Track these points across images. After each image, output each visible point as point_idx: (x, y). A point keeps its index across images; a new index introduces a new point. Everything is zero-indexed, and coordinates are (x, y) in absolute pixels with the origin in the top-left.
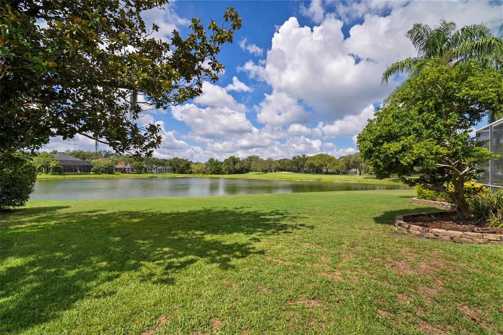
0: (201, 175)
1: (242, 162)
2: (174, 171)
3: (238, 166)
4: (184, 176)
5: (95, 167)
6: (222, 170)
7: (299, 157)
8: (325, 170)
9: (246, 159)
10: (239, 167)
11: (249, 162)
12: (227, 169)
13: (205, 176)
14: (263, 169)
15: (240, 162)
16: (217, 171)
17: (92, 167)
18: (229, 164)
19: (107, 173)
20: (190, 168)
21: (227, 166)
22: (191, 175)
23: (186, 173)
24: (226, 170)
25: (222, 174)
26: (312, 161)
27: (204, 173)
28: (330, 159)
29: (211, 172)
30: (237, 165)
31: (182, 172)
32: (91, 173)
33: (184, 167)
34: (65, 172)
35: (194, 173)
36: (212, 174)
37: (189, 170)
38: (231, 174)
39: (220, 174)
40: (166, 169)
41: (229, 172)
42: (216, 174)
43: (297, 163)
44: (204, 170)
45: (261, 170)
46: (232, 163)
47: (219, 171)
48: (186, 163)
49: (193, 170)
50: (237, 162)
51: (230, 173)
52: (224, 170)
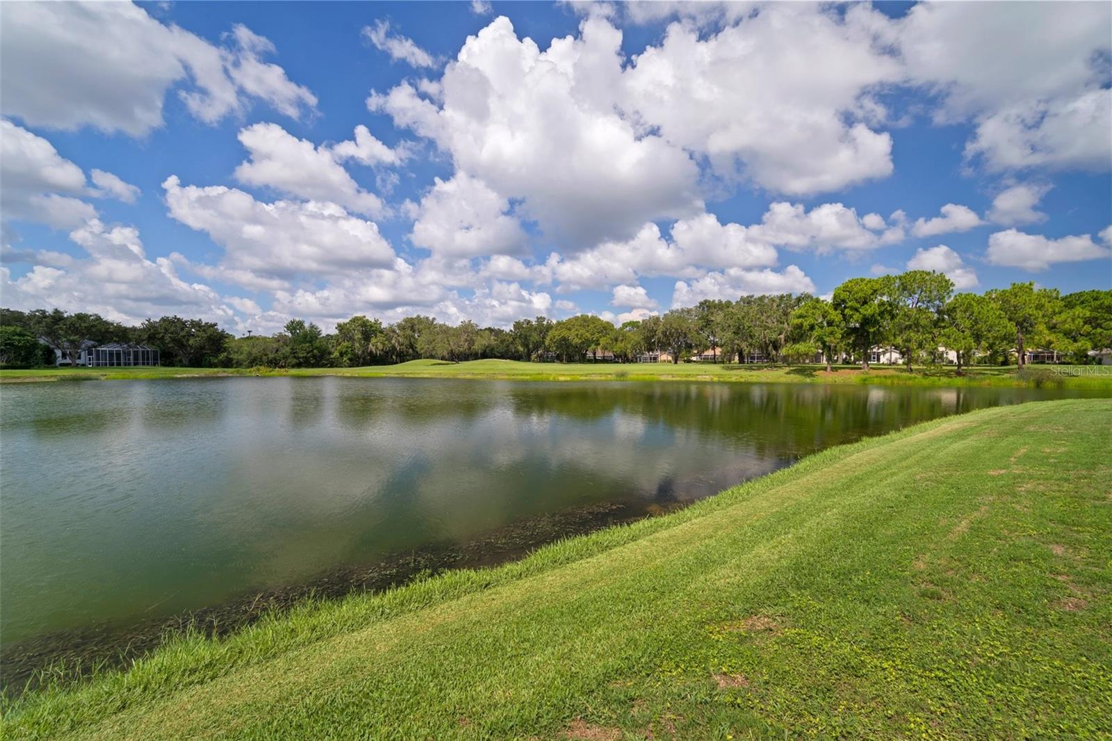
0: (264, 370)
1: (388, 334)
2: (167, 358)
3: (376, 345)
4: (203, 375)
6: (330, 353)
7: (529, 322)
8: (590, 355)
9: (399, 326)
10: (380, 346)
11: (409, 332)
12: (346, 353)
13: (277, 371)
14: (450, 352)
15: (381, 332)
16: (314, 357)
18: (351, 339)
20: (225, 350)
21: (346, 344)
22: (229, 371)
23: (211, 365)
24: (342, 354)
25: (332, 366)
26: (565, 333)
27: (274, 363)
29: (295, 361)
30: (373, 340)
31: (196, 362)
33: (202, 348)
35: (239, 364)
36: (299, 365)
37: (222, 356)
38: (358, 365)
39: (324, 366)
40: (136, 354)
41: (350, 360)
42: (313, 366)
43: (526, 338)
44: (271, 356)
45: (445, 353)
46: (358, 336)
47: (322, 357)
48: (209, 333)
49: (235, 356)
50: (374, 332)
51: (356, 361)
52: (336, 354)
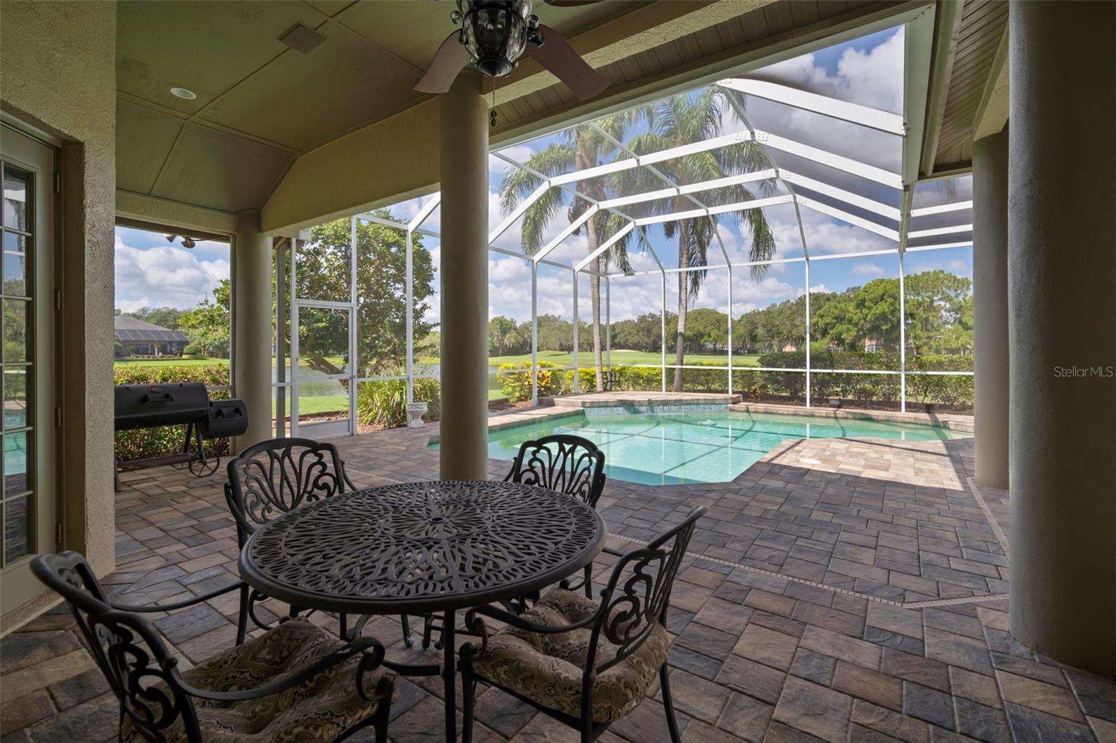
1: (520, 330)
3: (510, 339)
5: (192, 345)
8: (710, 346)
10: (513, 340)
14: (561, 344)
15: (515, 329)
17: (187, 343)
18: (493, 335)
19: (220, 356)
28: (718, 321)
30: (508, 335)
32: (184, 356)
34: (129, 355)
38: (497, 356)
43: (648, 330)
45: (557, 346)
46: (498, 333)
50: (509, 329)
51: (495, 353)
